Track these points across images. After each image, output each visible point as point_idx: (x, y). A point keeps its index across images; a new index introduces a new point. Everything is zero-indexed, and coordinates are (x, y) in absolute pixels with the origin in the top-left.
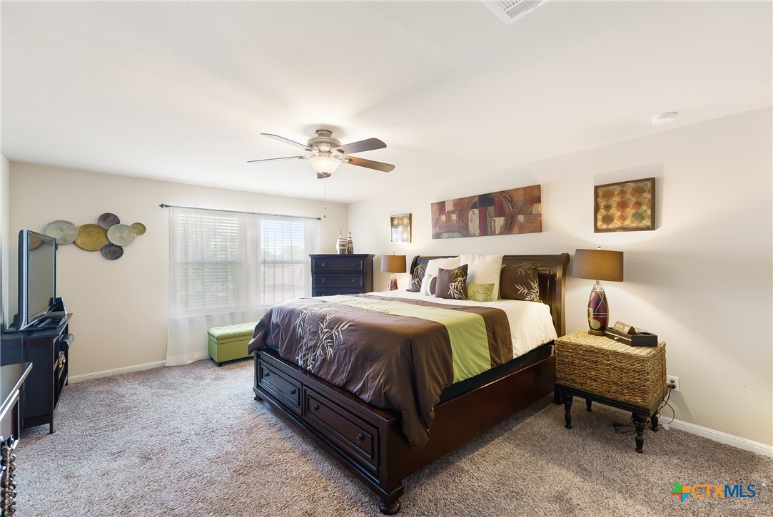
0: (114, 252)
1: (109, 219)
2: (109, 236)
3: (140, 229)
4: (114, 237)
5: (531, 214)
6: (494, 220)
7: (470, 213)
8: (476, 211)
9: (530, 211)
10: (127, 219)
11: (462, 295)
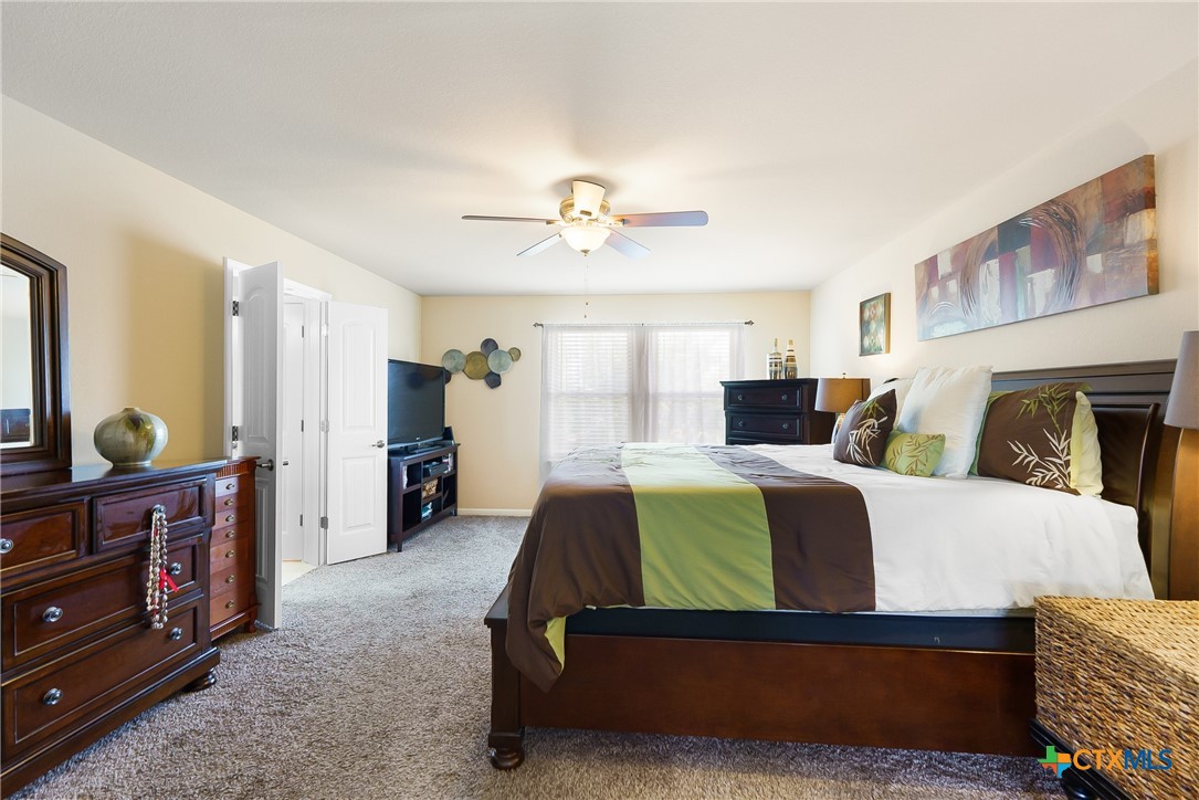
0: (494, 381)
1: (490, 345)
2: (489, 364)
3: (515, 354)
4: (493, 364)
5: (1122, 245)
6: (1032, 279)
7: (983, 270)
8: (994, 264)
9: (1117, 240)
10: (504, 346)
11: (868, 458)
